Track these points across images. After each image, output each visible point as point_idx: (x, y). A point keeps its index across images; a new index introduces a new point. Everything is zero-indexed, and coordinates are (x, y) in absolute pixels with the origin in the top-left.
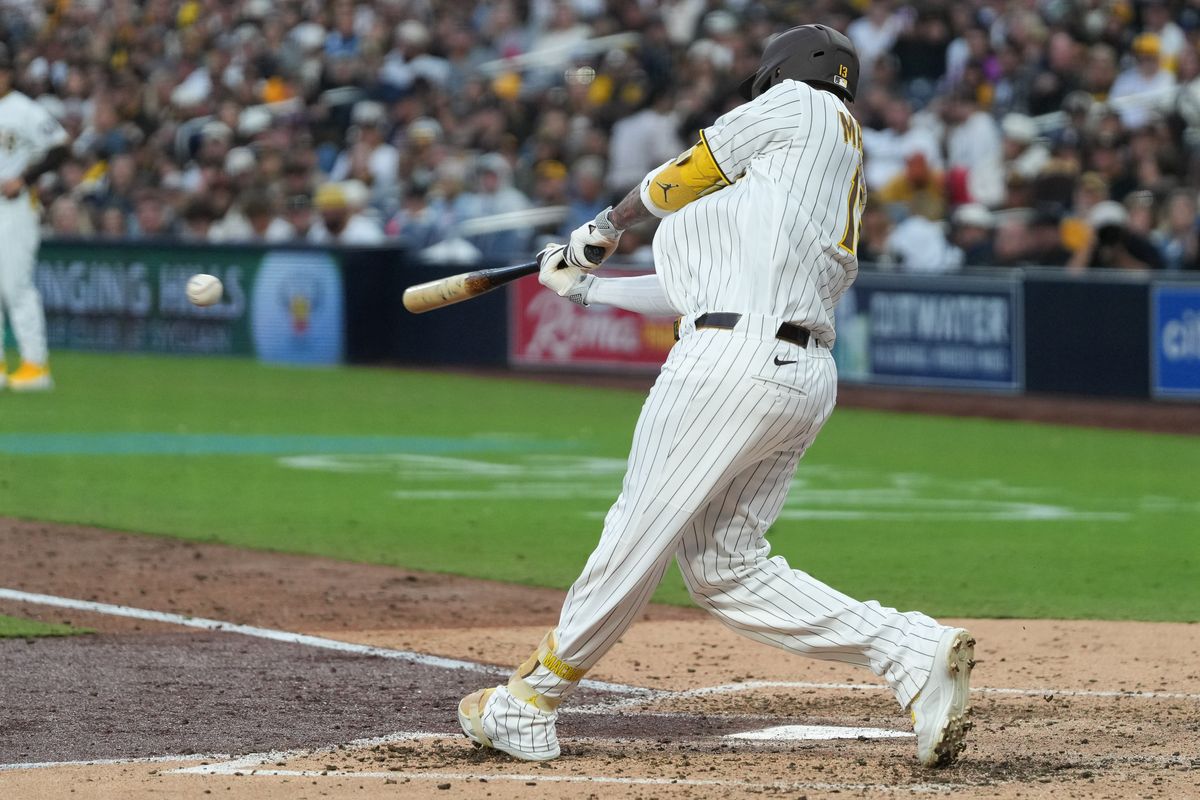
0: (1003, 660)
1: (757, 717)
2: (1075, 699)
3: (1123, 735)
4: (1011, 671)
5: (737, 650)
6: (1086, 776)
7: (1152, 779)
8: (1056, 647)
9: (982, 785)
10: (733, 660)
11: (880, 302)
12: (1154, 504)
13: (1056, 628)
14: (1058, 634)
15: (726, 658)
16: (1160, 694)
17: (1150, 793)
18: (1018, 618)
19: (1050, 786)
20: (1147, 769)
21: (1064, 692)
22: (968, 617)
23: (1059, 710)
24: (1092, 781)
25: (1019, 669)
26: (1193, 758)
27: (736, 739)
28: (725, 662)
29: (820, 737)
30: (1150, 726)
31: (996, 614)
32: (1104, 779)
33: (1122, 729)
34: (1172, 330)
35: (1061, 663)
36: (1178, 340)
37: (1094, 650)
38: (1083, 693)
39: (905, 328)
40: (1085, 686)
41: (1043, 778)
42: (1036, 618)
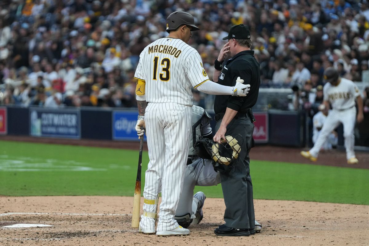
0: (74, 206)
1: (11, 222)
2: (93, 216)
3: (104, 225)
4: (76, 209)
5: (6, 205)
6: (95, 235)
7: (111, 236)
8: (88, 203)
9: (68, 238)
10: (5, 207)
11: (44, 116)
12: (113, 166)
13: (88, 198)
14: (88, 199)
15: (3, 207)
16: (114, 214)
17: (111, 239)
19: (86, 238)
20: (110, 233)
21: (90, 214)
22: (66, 195)
23: (88, 219)
24: (96, 237)
25: (78, 208)
26: (122, 230)
27: (5, 228)
28: (3, 208)
29: (27, 227)
30: (111, 222)
31: (73, 195)
32: (99, 236)
33: (104, 223)
34: (118, 122)
35: (89, 207)
37: (97, 204)
38: (94, 214)
39: (51, 122)
40: (95, 212)
41: (84, 236)
42: (83, 196)
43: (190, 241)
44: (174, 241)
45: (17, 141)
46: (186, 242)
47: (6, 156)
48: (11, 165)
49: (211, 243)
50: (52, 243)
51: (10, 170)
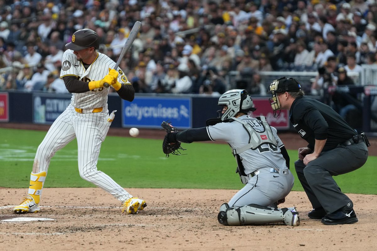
0: (79, 199)
1: (10, 215)
2: (98, 209)
3: (110, 218)
4: (81, 202)
5: (6, 197)
6: (100, 230)
7: (118, 230)
8: (93, 195)
9: (72, 233)
10: (4, 200)
11: (48, 101)
12: (122, 156)
13: (94, 190)
15: (2, 199)
16: (121, 207)
17: (117, 234)
18: (83, 187)
19: (90, 233)
20: (117, 227)
21: (95, 207)
22: (70, 187)
23: (93, 212)
24: (102, 231)
25: (83, 201)
26: (129, 224)
27: (4, 222)
28: (2, 200)
29: (28, 221)
30: (118, 216)
31: (77, 186)
32: (105, 230)
34: (128, 109)
35: (95, 199)
36: (129, 111)
37: (104, 196)
38: (100, 207)
39: (56, 109)
40: (101, 205)
41: (88, 231)
42: (88, 187)
43: (202, 236)
44: (184, 235)
45: (19, 128)
46: (197, 237)
47: (7, 145)
48: (12, 154)
49: (224, 238)
50: (54, 238)
51: (11, 160)
